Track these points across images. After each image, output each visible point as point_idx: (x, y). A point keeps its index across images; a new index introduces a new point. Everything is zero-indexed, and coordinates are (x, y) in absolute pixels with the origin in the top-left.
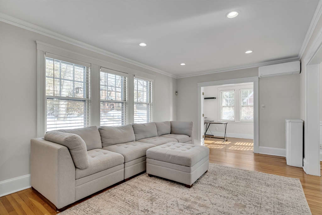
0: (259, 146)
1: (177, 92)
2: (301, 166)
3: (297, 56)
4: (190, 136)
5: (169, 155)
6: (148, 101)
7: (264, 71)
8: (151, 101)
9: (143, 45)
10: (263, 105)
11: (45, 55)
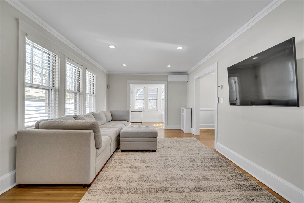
0: (168, 124)
1: (108, 86)
2: (191, 132)
3: (186, 72)
4: (128, 122)
5: (142, 133)
6: (91, 92)
7: (171, 78)
8: (94, 92)
9: (112, 47)
10: (170, 99)
11: (25, 36)
